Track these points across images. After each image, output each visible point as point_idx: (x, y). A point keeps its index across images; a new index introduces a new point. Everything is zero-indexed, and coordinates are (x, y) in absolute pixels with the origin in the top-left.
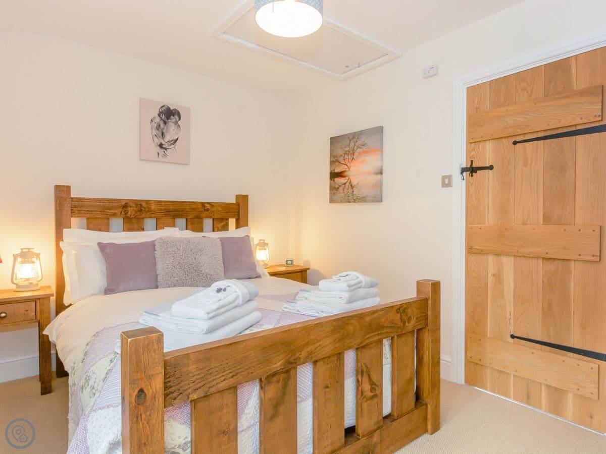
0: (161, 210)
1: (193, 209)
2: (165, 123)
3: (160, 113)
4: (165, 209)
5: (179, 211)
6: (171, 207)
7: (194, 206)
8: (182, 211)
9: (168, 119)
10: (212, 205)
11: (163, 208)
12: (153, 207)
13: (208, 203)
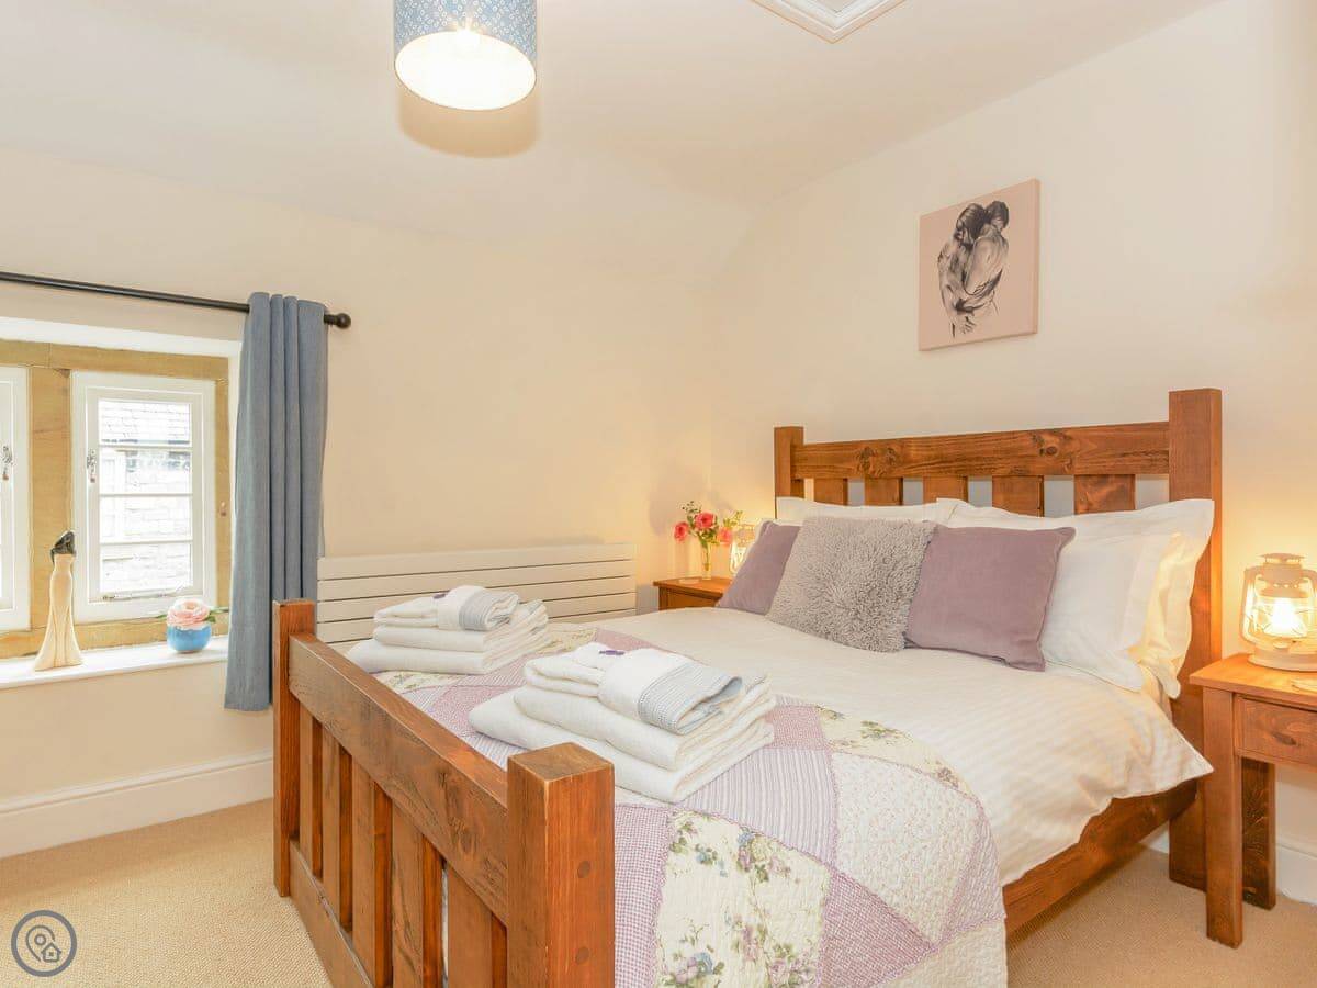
0: (929, 458)
1: (1007, 451)
2: (969, 248)
3: (959, 229)
4: (936, 457)
5: (970, 460)
6: (951, 451)
7: (1010, 444)
8: (978, 459)
9: (975, 237)
10: (1065, 437)
11: (932, 453)
12: (913, 453)
13: (1052, 432)
